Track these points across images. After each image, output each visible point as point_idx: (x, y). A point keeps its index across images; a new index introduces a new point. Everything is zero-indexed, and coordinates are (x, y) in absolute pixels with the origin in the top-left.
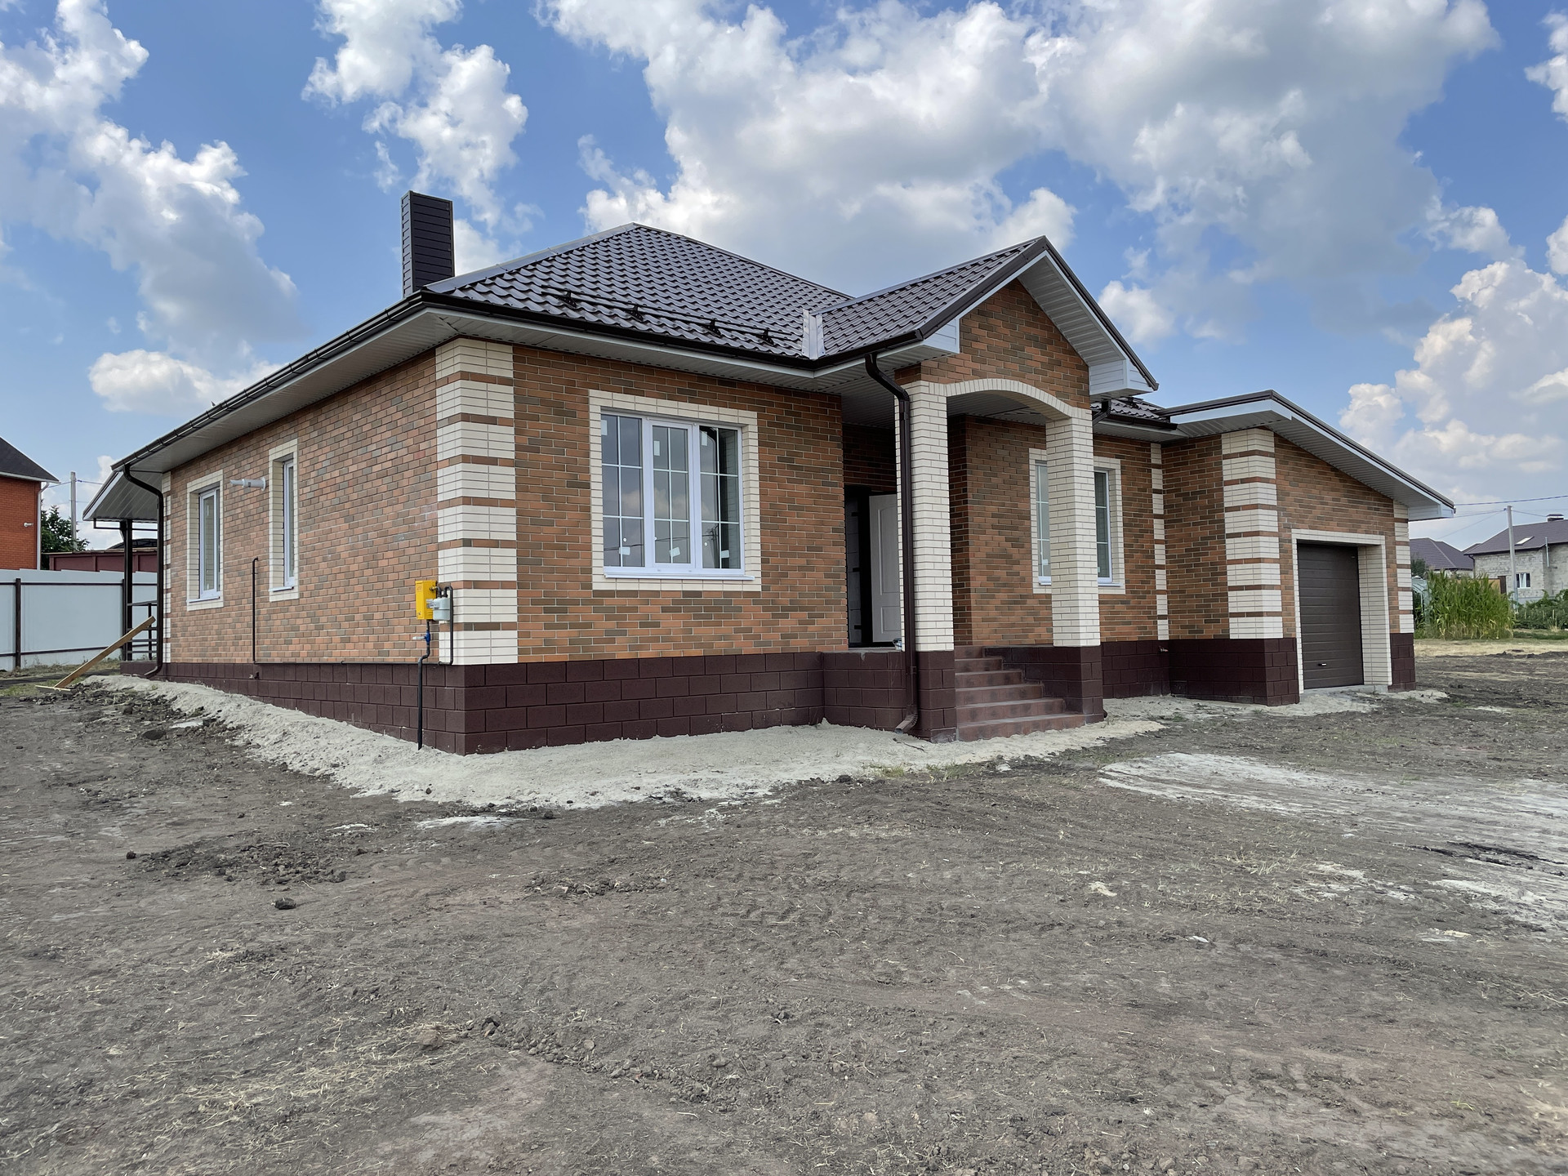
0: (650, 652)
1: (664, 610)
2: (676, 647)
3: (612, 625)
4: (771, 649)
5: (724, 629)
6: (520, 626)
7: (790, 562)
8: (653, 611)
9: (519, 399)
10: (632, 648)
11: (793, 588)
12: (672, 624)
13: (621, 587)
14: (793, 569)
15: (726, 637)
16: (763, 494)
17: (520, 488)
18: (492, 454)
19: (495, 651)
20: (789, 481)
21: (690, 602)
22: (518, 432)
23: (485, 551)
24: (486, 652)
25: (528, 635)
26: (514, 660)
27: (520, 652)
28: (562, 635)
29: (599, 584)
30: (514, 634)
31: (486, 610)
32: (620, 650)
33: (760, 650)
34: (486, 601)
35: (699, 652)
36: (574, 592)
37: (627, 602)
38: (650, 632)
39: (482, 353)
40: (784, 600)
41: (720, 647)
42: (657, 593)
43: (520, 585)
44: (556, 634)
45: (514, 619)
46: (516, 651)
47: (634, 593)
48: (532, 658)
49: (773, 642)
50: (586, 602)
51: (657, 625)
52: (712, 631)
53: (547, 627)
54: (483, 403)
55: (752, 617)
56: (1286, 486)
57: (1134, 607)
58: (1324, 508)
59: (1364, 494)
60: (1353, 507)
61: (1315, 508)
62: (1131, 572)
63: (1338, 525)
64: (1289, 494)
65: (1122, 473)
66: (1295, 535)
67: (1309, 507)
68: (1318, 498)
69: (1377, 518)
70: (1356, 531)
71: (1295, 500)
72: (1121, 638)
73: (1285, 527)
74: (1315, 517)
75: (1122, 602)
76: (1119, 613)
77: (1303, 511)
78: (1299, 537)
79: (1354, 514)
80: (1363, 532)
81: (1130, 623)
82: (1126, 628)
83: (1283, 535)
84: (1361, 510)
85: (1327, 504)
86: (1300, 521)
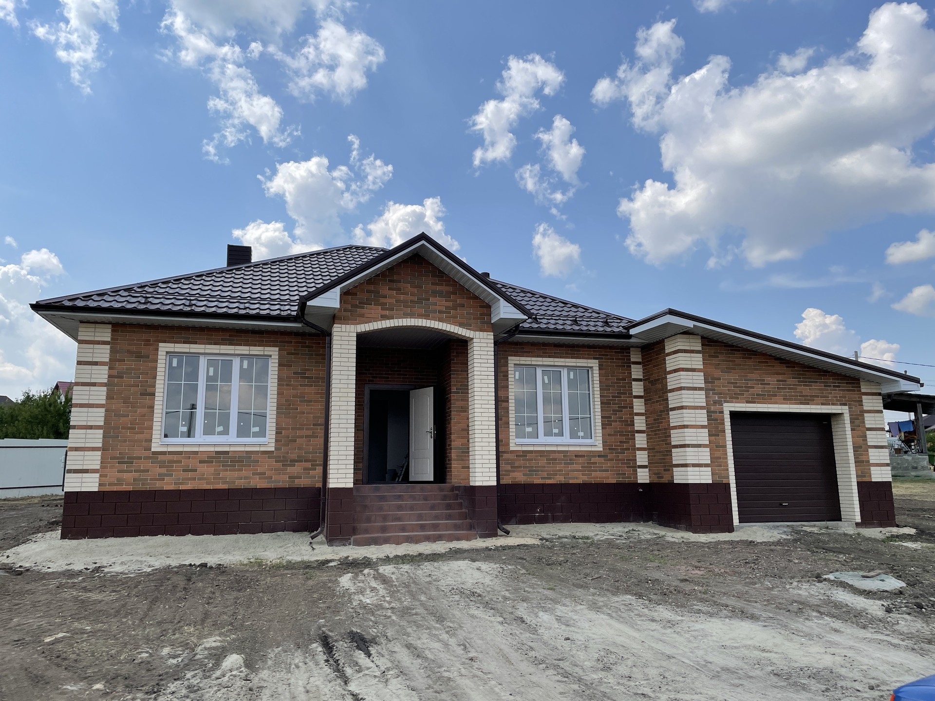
0: (189, 486)
1: (201, 462)
2: (207, 483)
3: (164, 470)
4: (280, 485)
5: (244, 473)
6: (102, 471)
7: (298, 433)
8: (192, 463)
9: (113, 351)
10: (175, 484)
11: (299, 449)
12: (206, 470)
13: (170, 449)
14: (302, 437)
15: (246, 478)
16: (280, 394)
17: (109, 397)
18: (93, 381)
19: (84, 485)
20: (301, 385)
21: (221, 458)
22: (110, 368)
23: (83, 431)
24: (79, 485)
25: (106, 476)
26: (96, 490)
27: (100, 485)
28: (128, 476)
29: (155, 448)
30: (97, 475)
31: (81, 462)
32: (168, 485)
33: (272, 486)
34: (81, 458)
35: (226, 486)
36: (138, 452)
37: (175, 458)
38: (190, 475)
39: (93, 330)
40: (294, 456)
41: (241, 484)
42: (196, 453)
43: (104, 449)
44: (125, 476)
45: (98, 467)
46: (97, 485)
47: (180, 453)
48: (107, 488)
49: (281, 480)
50: (146, 458)
51: (195, 471)
52: (236, 474)
53: (119, 471)
54: (91, 355)
55: (265, 466)
56: (717, 373)
57: (612, 460)
58: (765, 388)
59: (819, 375)
60: (804, 385)
61: (753, 388)
62: (609, 435)
63: (784, 399)
64: (719, 379)
65: (600, 369)
66: (729, 407)
67: (745, 387)
68: (756, 380)
69: (838, 393)
70: (808, 404)
71: (729, 383)
72: (598, 480)
73: (715, 402)
74: (753, 395)
75: (599, 456)
76: (596, 463)
77: (737, 390)
78: (733, 409)
79: (806, 390)
80: (818, 404)
81: (607, 471)
82: (604, 474)
83: (712, 408)
84: (816, 388)
85: (769, 384)
86: (735, 398)
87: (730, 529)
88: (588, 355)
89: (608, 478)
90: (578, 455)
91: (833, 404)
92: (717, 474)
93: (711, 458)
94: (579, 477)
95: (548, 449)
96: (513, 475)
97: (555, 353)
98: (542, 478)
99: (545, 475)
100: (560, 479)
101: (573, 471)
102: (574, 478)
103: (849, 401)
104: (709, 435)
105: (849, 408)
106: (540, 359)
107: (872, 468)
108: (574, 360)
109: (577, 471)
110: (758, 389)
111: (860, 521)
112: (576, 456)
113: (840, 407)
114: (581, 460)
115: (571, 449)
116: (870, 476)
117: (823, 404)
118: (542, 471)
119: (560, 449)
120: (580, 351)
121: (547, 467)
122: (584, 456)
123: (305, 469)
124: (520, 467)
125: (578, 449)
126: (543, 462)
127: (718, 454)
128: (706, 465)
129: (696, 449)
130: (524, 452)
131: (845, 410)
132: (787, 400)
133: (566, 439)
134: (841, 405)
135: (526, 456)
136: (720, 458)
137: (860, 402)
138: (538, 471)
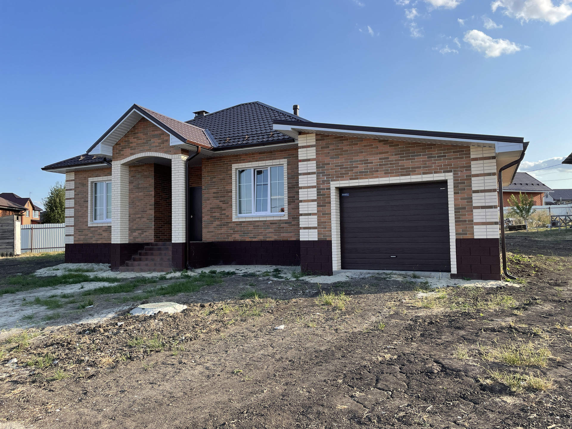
0: (100, 242)
3: (92, 235)
7: (137, 216)
8: (101, 231)
9: (75, 184)
10: (96, 241)
11: (137, 224)
17: (75, 204)
20: (137, 192)
22: (75, 192)
23: (69, 219)
25: (76, 237)
27: (74, 241)
29: (89, 225)
30: (73, 237)
32: (94, 241)
36: (85, 227)
37: (95, 229)
38: (100, 237)
42: (102, 227)
43: (75, 226)
44: (81, 237)
45: (73, 234)
47: (97, 227)
48: (77, 243)
50: (87, 229)
53: (79, 235)
56: (327, 160)
57: (294, 225)
58: (368, 166)
59: (423, 149)
60: (407, 160)
61: (357, 167)
62: (293, 209)
63: (385, 173)
64: (329, 164)
65: (288, 165)
66: (334, 185)
67: (350, 168)
68: (360, 161)
69: (442, 162)
70: (409, 175)
71: (336, 166)
72: (285, 239)
73: (324, 182)
74: (357, 173)
75: (286, 223)
76: (283, 228)
77: (343, 171)
78: (338, 186)
79: (408, 163)
80: (420, 174)
81: (291, 232)
82: (290, 235)
83: (321, 187)
84: (419, 160)
85: (372, 163)
86: (340, 177)
87: (330, 273)
88: (281, 156)
89: (291, 237)
90: (273, 223)
91: (435, 173)
92: (321, 234)
93: (318, 223)
94: (272, 237)
95: (254, 220)
96: (233, 236)
97: (260, 158)
98: (250, 238)
99: (252, 235)
100: (260, 238)
101: (269, 233)
102: (270, 237)
103: (453, 168)
104: (318, 206)
105: (454, 174)
106: (250, 163)
107: (475, 227)
108: (271, 161)
109: (271, 233)
110: (361, 168)
111: (456, 273)
112: (271, 223)
113: (443, 174)
114: (274, 226)
115: (268, 219)
116: (473, 234)
117: (424, 173)
118: (251, 233)
119: (261, 219)
120: (275, 154)
121: (254, 231)
122: (276, 223)
123: (139, 234)
124: (238, 231)
125: (272, 219)
126: (251, 228)
127: (323, 220)
128: (314, 228)
129: (307, 217)
130: (240, 222)
131: (449, 177)
132: (387, 174)
133: (268, 213)
134: (444, 172)
135: (241, 224)
136: (325, 222)
137: (469, 167)
138: (248, 233)
